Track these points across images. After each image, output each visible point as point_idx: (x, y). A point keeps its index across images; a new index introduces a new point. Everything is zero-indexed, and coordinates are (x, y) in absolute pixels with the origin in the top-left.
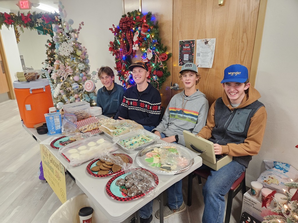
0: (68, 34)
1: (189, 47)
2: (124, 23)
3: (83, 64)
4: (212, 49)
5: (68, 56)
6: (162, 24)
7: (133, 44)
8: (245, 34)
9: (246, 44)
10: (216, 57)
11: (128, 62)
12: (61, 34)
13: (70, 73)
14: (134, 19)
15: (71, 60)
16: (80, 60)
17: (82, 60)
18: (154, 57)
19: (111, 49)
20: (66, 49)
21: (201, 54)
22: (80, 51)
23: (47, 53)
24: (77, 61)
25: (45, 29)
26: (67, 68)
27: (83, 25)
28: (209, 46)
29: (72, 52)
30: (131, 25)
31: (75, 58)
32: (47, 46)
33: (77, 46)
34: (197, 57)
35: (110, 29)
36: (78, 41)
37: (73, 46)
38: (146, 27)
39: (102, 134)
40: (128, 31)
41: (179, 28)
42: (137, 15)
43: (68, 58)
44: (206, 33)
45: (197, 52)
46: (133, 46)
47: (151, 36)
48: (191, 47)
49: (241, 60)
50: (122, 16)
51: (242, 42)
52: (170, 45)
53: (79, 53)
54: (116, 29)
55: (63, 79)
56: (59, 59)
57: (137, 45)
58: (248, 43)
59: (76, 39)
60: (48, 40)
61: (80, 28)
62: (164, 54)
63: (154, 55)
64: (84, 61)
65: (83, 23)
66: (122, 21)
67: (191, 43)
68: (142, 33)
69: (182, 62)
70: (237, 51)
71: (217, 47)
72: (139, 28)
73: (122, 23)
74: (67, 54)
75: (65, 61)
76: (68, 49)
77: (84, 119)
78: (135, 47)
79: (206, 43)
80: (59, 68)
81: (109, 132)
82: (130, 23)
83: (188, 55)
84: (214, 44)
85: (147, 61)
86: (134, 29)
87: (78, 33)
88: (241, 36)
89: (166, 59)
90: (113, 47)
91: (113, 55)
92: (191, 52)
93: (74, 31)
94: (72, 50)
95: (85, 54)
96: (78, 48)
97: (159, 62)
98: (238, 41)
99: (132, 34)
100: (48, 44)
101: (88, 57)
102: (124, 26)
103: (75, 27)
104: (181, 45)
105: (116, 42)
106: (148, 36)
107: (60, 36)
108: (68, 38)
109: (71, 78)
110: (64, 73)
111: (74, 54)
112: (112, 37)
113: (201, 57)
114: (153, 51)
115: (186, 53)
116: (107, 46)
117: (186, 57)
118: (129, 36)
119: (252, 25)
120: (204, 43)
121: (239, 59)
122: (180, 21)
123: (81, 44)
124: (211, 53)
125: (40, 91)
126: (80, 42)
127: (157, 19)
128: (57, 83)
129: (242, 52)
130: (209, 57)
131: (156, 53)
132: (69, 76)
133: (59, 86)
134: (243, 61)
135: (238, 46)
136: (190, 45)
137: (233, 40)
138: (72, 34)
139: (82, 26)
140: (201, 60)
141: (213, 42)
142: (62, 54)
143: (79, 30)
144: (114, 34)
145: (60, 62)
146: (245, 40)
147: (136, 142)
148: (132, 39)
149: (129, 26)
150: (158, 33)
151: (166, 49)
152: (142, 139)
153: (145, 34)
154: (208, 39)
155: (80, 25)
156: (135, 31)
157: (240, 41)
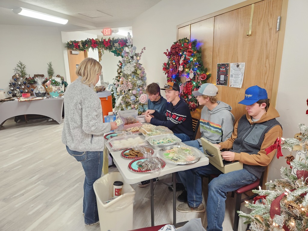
0: (132, 57)
1: (224, 69)
2: (173, 49)
3: (141, 81)
4: (242, 71)
5: (130, 74)
6: (205, 50)
7: (179, 66)
8: (267, 60)
9: (268, 68)
10: (245, 79)
11: (177, 80)
12: (127, 57)
13: (130, 87)
14: (183, 45)
15: (132, 77)
16: (138, 77)
17: (140, 77)
18: (194, 77)
19: (165, 69)
20: (129, 69)
21: (234, 76)
22: (140, 70)
23: (118, 71)
24: (137, 78)
25: (118, 53)
26: (128, 84)
27: (145, 49)
28: (240, 70)
29: (133, 71)
30: (179, 51)
31: (135, 76)
32: (118, 65)
33: (138, 66)
34: (230, 78)
35: (164, 53)
36: (139, 62)
37: (135, 67)
38: (190, 52)
39: (141, 134)
40: (177, 55)
41: (217, 53)
42: (185, 42)
43: (130, 76)
44: (238, 58)
45: (231, 74)
46: (179, 67)
47: (194, 59)
48: (226, 69)
49: (264, 82)
50: (174, 43)
51: (266, 66)
52: (210, 67)
53: (139, 72)
54: (169, 53)
55: (124, 92)
56: (124, 76)
57: (182, 66)
58: (270, 68)
59: (138, 61)
60: (120, 61)
61: (142, 52)
62: (204, 74)
63: (195, 75)
64: (143, 78)
65: (144, 48)
66: (172, 47)
67: (226, 66)
68: (187, 57)
69: (219, 82)
70: (262, 75)
71: (246, 71)
72: (185, 53)
73: (172, 49)
74: (129, 73)
75: (128, 78)
76: (130, 69)
77: (132, 123)
78: (181, 68)
79: (238, 66)
80: (123, 84)
81: (145, 133)
82: (178, 49)
83: (223, 76)
84: (244, 68)
85: (189, 80)
86: (181, 53)
87: (140, 56)
88: (265, 61)
89: (205, 78)
90: (166, 68)
91: (165, 74)
92: (226, 74)
93: (136, 55)
94: (133, 69)
95: (143, 73)
96: (138, 68)
97: (198, 81)
98: (262, 66)
99: (179, 58)
100: (119, 64)
101: (145, 75)
102: (173, 52)
103: (138, 51)
104: (219, 67)
105: (168, 64)
106: (192, 59)
107: (126, 59)
108: (132, 60)
109: (131, 92)
110: (126, 88)
111: (135, 73)
112: (166, 59)
113: (233, 78)
114: (194, 72)
115: (222, 74)
116: (162, 67)
117: (222, 78)
118: (177, 59)
119: (273, 53)
120: (236, 66)
121: (263, 82)
122: (219, 47)
123: (141, 65)
124: (241, 75)
125: (104, 99)
126: (141, 63)
127: (201, 45)
128: (120, 95)
129: (265, 75)
130: (240, 79)
131: (197, 73)
132: (129, 90)
133: (121, 97)
134: (266, 83)
135: (262, 70)
136: (226, 68)
137: (258, 64)
138: (135, 57)
139: (144, 51)
140: (234, 81)
141: (243, 65)
142: (125, 73)
143: (141, 54)
144: (167, 56)
145: (124, 79)
146: (267, 65)
147: (163, 142)
148: (179, 61)
149: (177, 51)
150: (200, 57)
151: (206, 71)
152: (168, 141)
153: (189, 58)
154: (239, 63)
155: (142, 49)
156: (182, 55)
157: (264, 66)
